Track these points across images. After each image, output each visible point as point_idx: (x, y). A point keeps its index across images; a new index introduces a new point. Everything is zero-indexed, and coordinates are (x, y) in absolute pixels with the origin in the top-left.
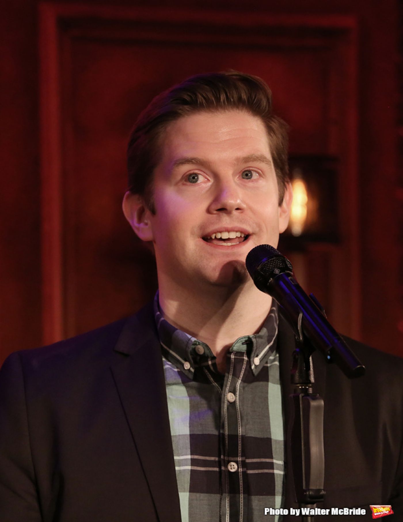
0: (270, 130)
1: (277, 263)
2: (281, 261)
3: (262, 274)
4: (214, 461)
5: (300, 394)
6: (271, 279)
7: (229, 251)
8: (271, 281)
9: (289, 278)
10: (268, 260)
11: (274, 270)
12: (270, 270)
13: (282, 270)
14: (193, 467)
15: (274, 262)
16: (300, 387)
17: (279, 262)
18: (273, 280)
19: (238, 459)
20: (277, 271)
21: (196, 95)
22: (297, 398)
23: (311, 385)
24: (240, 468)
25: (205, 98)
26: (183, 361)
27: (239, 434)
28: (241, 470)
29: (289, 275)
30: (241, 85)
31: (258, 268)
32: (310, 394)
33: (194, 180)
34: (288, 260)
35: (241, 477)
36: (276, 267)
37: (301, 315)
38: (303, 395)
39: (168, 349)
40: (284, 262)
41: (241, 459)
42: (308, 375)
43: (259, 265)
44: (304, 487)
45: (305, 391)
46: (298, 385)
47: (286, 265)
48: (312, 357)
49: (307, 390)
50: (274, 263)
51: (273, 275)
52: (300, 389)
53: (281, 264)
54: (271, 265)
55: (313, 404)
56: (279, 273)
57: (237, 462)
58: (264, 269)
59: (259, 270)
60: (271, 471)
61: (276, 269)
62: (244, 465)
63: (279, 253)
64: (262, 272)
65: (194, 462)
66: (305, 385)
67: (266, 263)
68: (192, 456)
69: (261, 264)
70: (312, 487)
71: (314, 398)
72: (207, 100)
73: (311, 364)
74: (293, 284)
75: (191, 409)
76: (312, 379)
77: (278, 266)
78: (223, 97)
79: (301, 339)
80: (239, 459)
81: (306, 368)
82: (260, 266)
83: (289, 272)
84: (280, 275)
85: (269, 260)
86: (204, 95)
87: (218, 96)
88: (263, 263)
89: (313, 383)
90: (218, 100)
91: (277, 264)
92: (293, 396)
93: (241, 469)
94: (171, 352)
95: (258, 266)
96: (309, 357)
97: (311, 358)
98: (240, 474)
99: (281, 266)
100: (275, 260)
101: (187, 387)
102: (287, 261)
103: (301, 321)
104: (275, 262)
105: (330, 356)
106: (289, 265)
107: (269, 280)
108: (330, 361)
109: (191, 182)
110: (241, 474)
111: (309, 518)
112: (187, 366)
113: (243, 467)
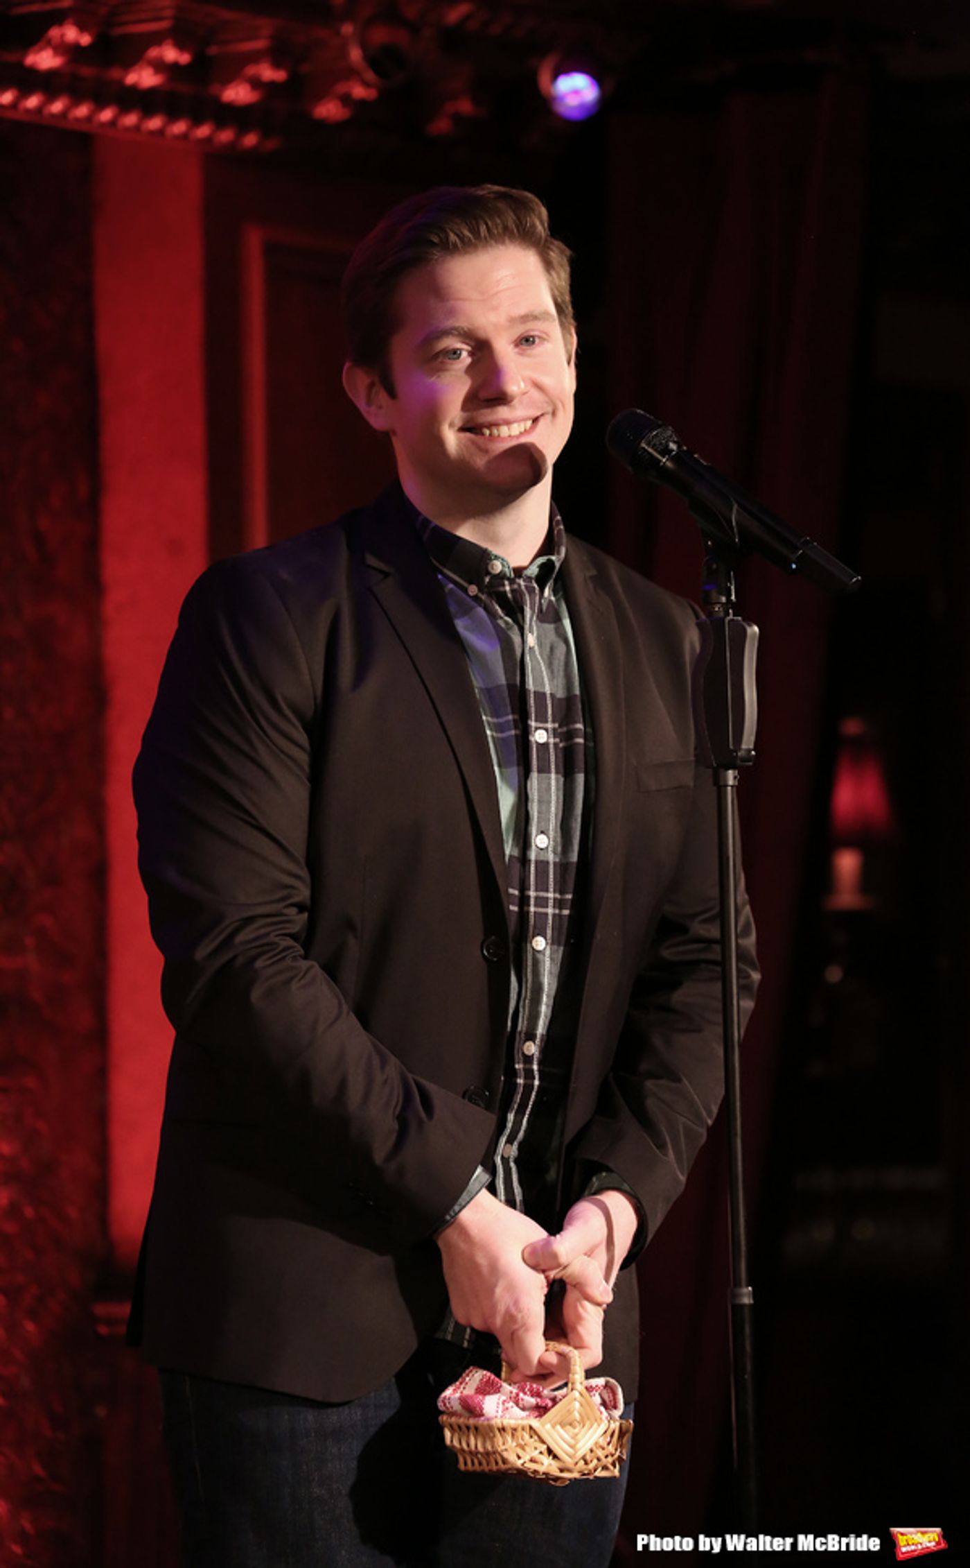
0: (548, 265)
5: (724, 617)
8: (666, 461)
19: (547, 725)
21: (446, 232)
25: (458, 236)
26: (465, 584)
27: (546, 692)
28: (552, 741)
30: (501, 205)
33: (455, 356)
35: (552, 750)
37: (735, 507)
44: (731, 747)
55: (749, 631)
57: (546, 730)
70: (744, 745)
72: (462, 238)
76: (733, 599)
78: (483, 229)
80: (550, 725)
86: (458, 232)
87: (475, 226)
90: (476, 233)
93: (552, 739)
94: (445, 571)
98: (550, 746)
105: (796, 564)
109: (454, 359)
110: (552, 746)
111: (729, 788)
112: (473, 590)
113: (555, 737)
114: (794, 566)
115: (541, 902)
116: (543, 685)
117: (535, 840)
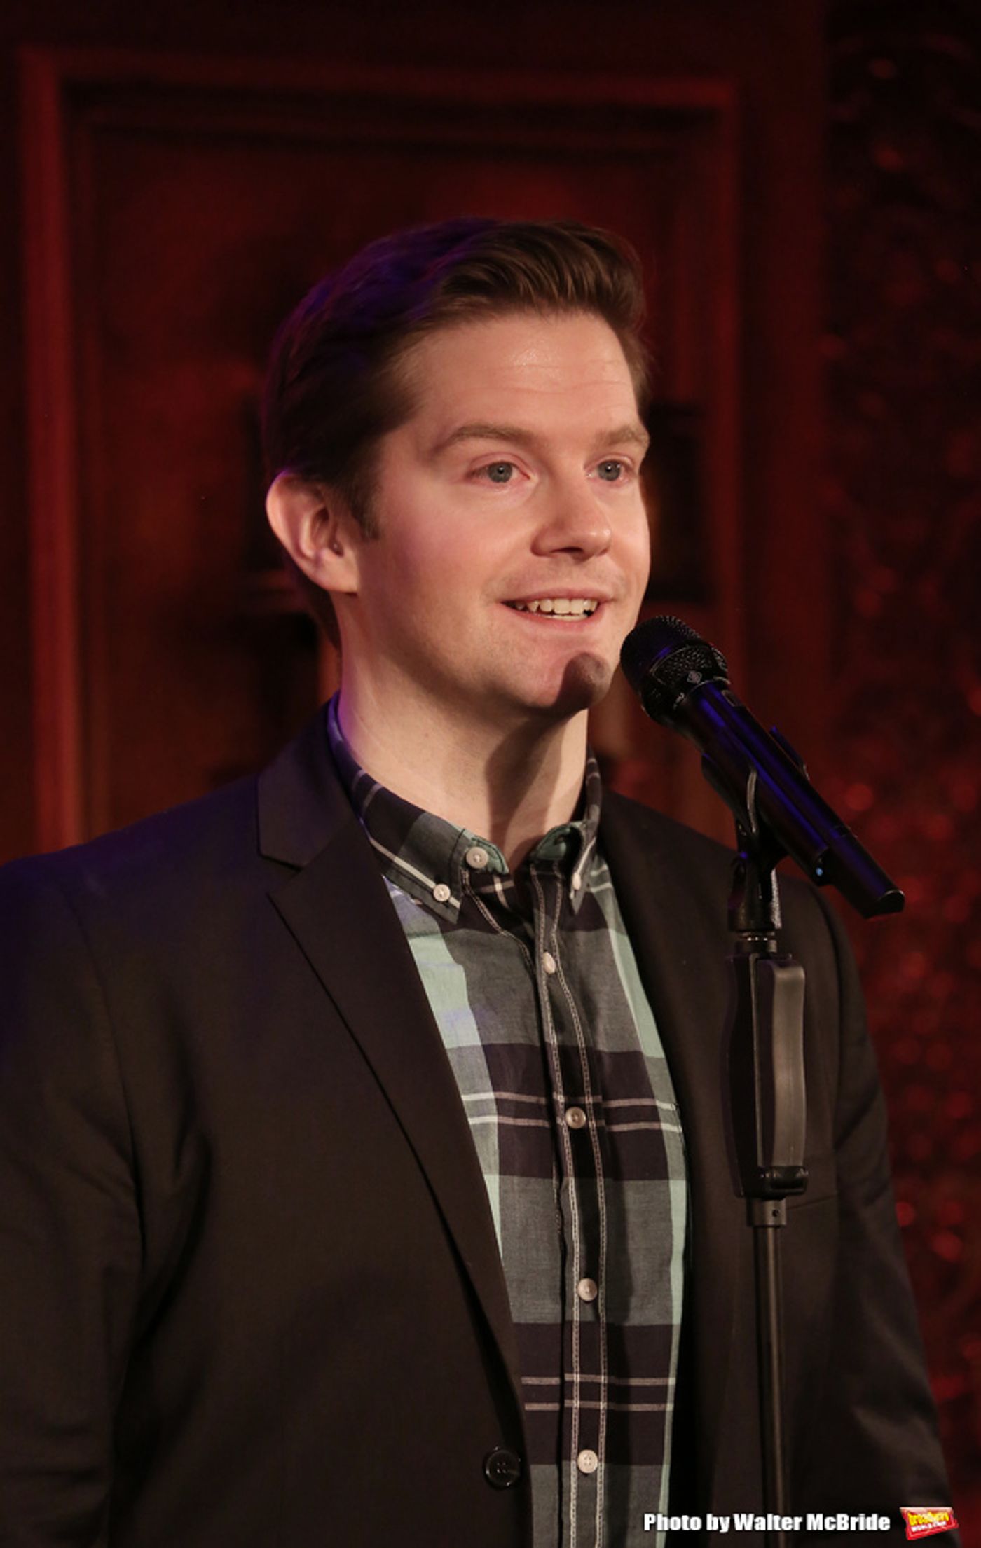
1: (693, 658)
2: (703, 653)
3: (659, 683)
4: (538, 1106)
5: (749, 954)
6: (683, 695)
7: (572, 634)
8: (681, 700)
9: (724, 692)
10: (674, 652)
11: (688, 675)
12: (679, 674)
13: (707, 674)
14: (501, 1117)
15: (688, 657)
16: (750, 939)
17: (698, 655)
18: (685, 697)
19: (585, 1099)
20: (695, 677)
22: (742, 964)
23: (773, 934)
24: (591, 1120)
26: (431, 884)
27: (580, 1045)
28: (593, 1124)
29: (722, 686)
31: (652, 670)
32: (773, 953)
34: (719, 652)
35: (595, 1139)
36: (691, 668)
37: (753, 777)
38: (757, 955)
39: (389, 854)
40: (710, 656)
41: (591, 1100)
42: (768, 912)
43: (654, 663)
44: (760, 1163)
45: (762, 947)
46: (745, 934)
47: (715, 662)
48: (776, 871)
49: (766, 945)
50: (688, 660)
51: (686, 686)
52: (750, 941)
53: (703, 661)
54: (681, 663)
55: (781, 975)
56: (700, 682)
57: (584, 1107)
58: (666, 671)
59: (653, 674)
60: (655, 1126)
61: (692, 672)
62: (600, 1112)
63: (699, 637)
64: (662, 679)
65: (502, 1107)
66: (761, 934)
67: (670, 659)
68: (498, 1094)
69: (659, 661)
70: (779, 1162)
71: (783, 965)
73: (775, 886)
74: (733, 705)
75: (469, 990)
76: (777, 921)
77: (698, 665)
79: (754, 830)
80: (589, 1100)
81: (763, 894)
82: (654, 666)
83: (720, 678)
84: (701, 686)
85: (678, 652)
88: (661, 658)
89: (778, 931)
91: (694, 661)
92: (735, 960)
93: (594, 1122)
94: (398, 861)
95: (651, 667)
96: (771, 872)
97: (773, 873)
98: (591, 1133)
99: (702, 664)
100: (690, 652)
101: (448, 942)
102: (715, 654)
103: (753, 789)
104: (691, 657)
105: (822, 869)
106: (720, 664)
107: (677, 697)
108: (821, 881)
110: (595, 1133)
111: (770, 1231)
112: (442, 893)
113: (597, 1119)
114: (819, 872)
115: (589, 1392)
116: (572, 1034)
117: (577, 1287)
